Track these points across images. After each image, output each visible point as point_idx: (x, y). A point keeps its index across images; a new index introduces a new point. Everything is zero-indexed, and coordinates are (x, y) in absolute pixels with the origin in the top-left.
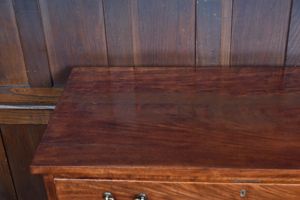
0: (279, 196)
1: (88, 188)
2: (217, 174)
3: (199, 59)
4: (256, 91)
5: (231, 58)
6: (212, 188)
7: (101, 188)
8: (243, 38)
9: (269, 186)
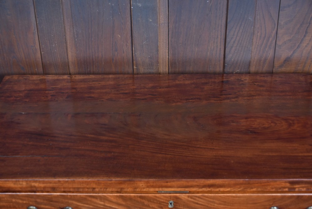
0: (207, 206)
1: (12, 202)
2: (142, 186)
3: (136, 66)
4: (192, 99)
5: (170, 65)
6: (139, 199)
7: (25, 202)
8: (181, 45)
9: (196, 196)
